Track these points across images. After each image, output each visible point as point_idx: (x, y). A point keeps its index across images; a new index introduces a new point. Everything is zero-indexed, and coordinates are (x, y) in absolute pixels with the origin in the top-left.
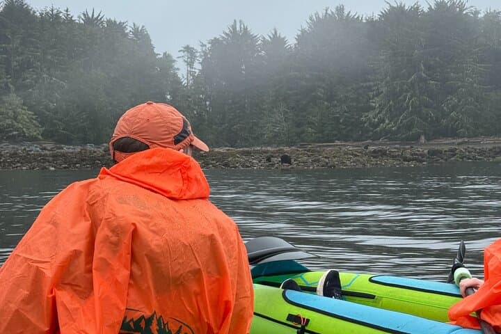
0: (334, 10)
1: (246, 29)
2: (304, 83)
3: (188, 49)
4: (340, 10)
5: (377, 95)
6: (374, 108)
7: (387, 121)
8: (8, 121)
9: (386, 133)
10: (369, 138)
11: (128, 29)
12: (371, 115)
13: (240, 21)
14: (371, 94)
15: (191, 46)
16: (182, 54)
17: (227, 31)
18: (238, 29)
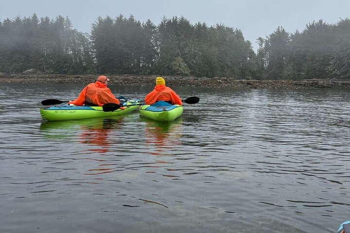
0: (318, 22)
1: (283, 30)
2: (302, 53)
3: (260, 39)
4: (321, 21)
5: (332, 59)
6: (331, 64)
7: (336, 70)
8: (177, 68)
9: (336, 75)
10: (328, 77)
11: (234, 31)
12: (329, 67)
13: (281, 27)
14: (330, 58)
15: (261, 37)
16: (258, 41)
17: (276, 31)
18: (280, 30)
